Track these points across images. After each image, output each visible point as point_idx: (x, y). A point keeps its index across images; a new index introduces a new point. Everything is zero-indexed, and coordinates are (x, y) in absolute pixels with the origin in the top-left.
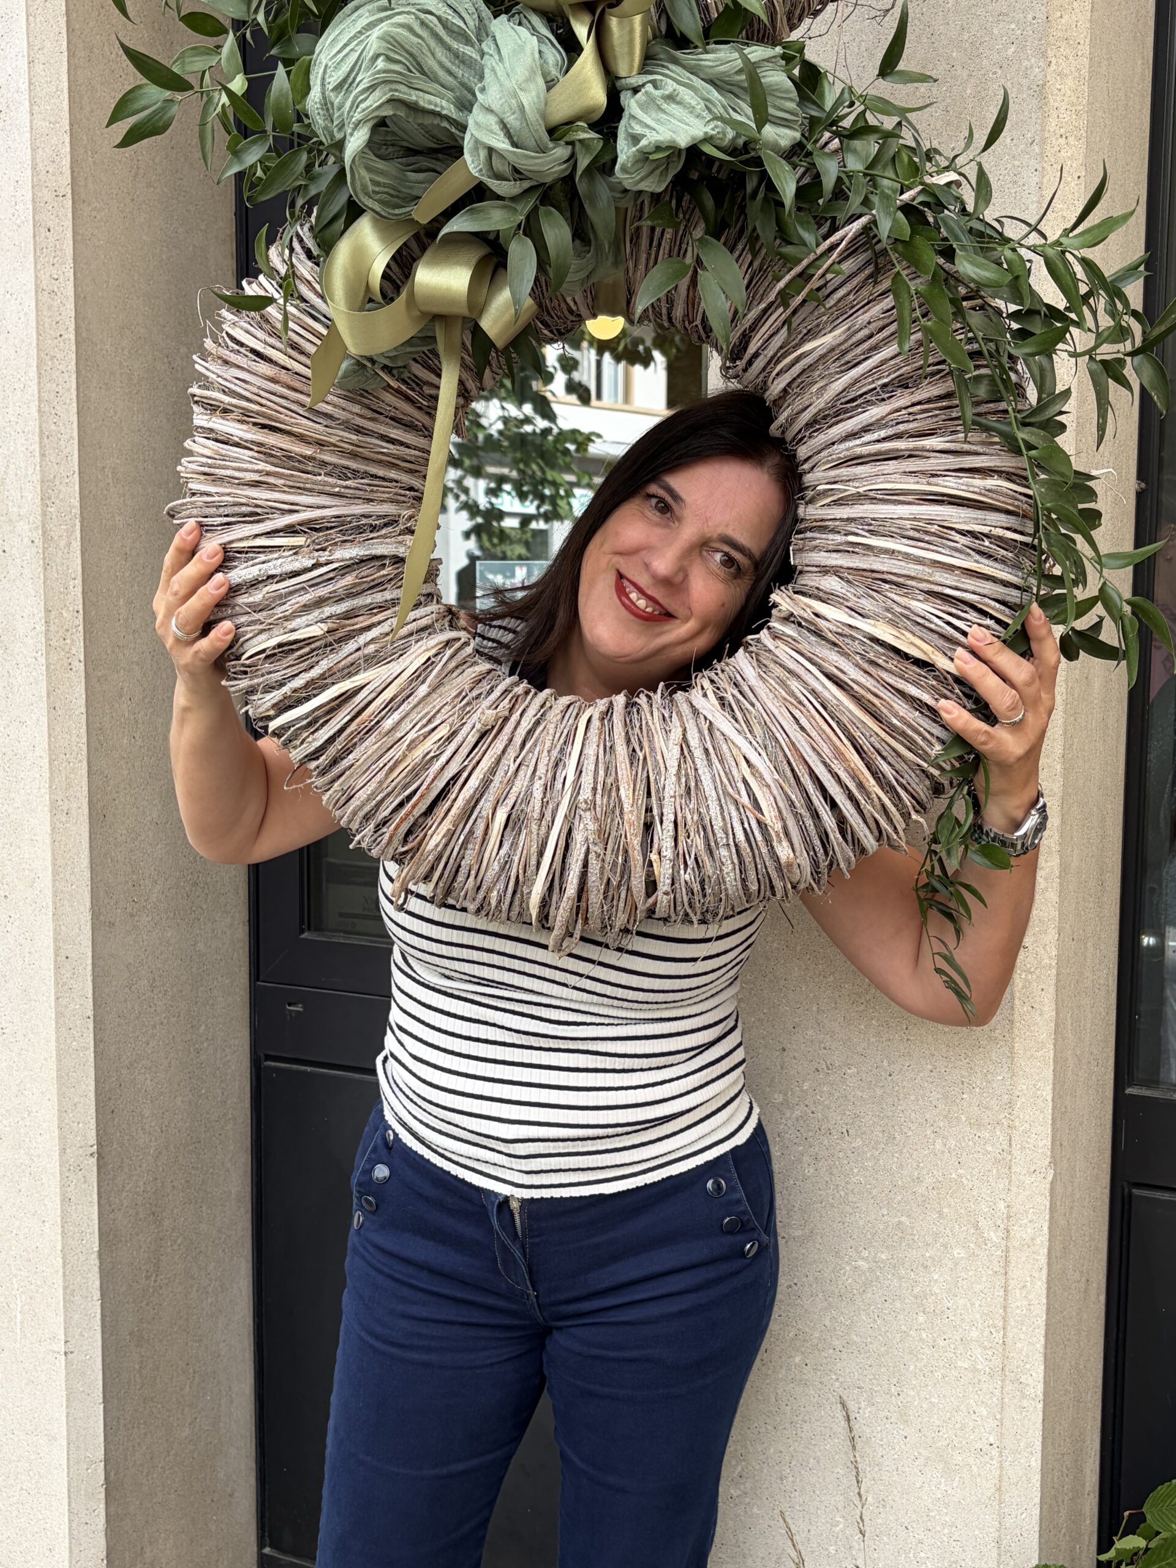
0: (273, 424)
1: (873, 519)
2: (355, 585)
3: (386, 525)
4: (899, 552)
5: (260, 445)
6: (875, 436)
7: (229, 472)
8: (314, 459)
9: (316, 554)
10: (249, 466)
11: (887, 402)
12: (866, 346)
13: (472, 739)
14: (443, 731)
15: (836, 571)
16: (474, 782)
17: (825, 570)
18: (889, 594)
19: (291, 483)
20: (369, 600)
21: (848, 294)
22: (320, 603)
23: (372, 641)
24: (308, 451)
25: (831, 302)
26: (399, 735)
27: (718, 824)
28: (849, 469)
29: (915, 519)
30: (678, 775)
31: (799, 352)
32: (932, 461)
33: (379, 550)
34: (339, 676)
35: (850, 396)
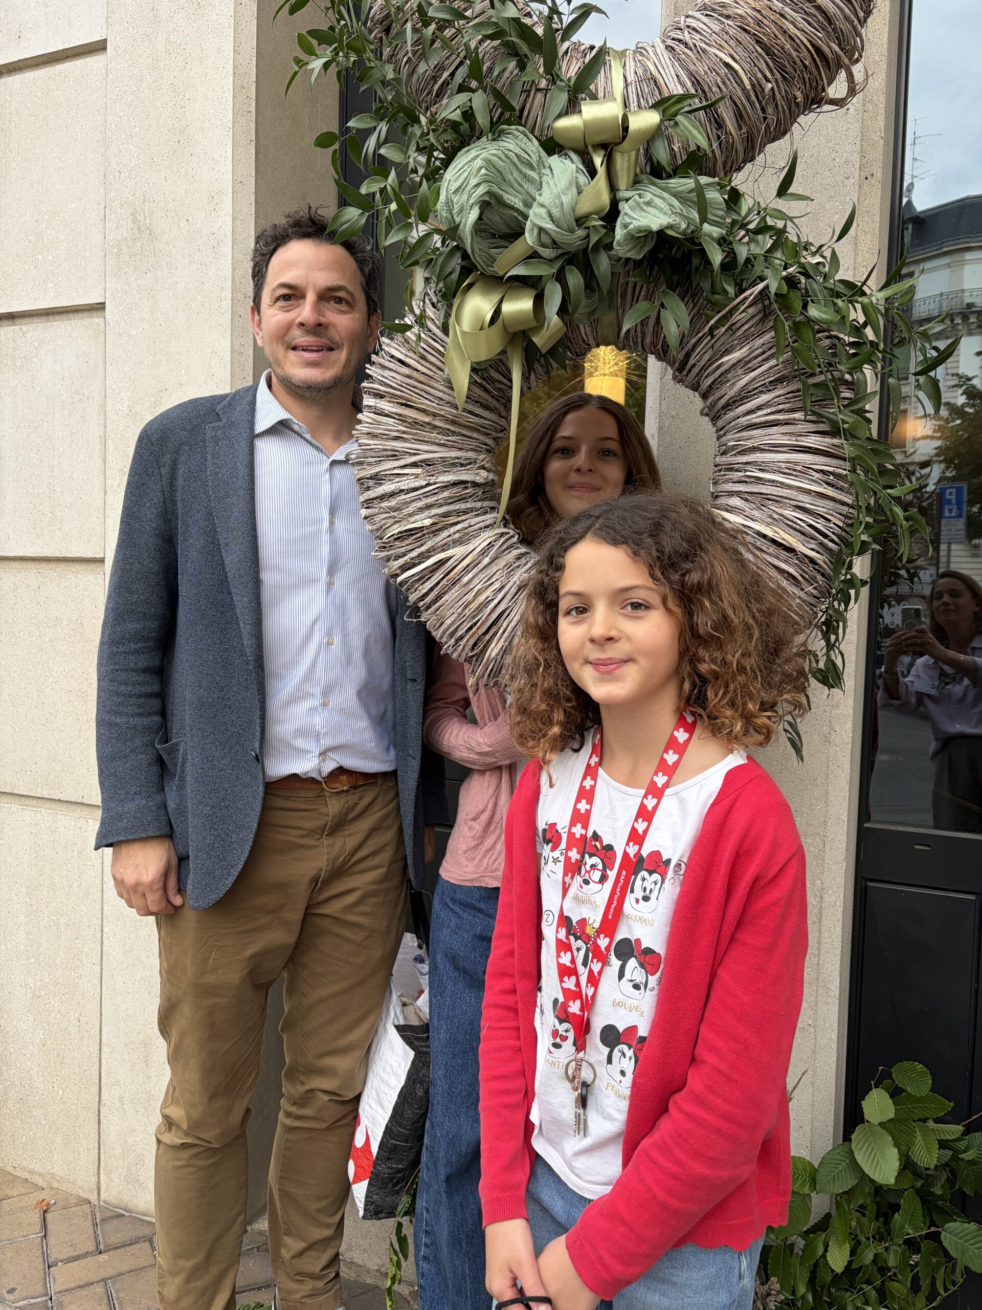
0: (409, 403)
1: (761, 462)
2: (450, 498)
3: (469, 464)
4: (778, 482)
5: (400, 415)
6: (765, 412)
7: (381, 431)
8: (428, 424)
9: (428, 478)
10: (393, 428)
11: (773, 392)
12: (760, 359)
13: (514, 590)
14: (496, 586)
15: (738, 494)
17: (731, 494)
18: (772, 508)
19: (414, 438)
20: (457, 507)
21: (752, 327)
22: (428, 507)
23: (458, 531)
24: (427, 420)
25: (741, 332)
26: (471, 587)
28: (749, 432)
29: (788, 463)
31: (720, 362)
32: (798, 426)
33: (464, 477)
34: (438, 550)
35: (751, 388)
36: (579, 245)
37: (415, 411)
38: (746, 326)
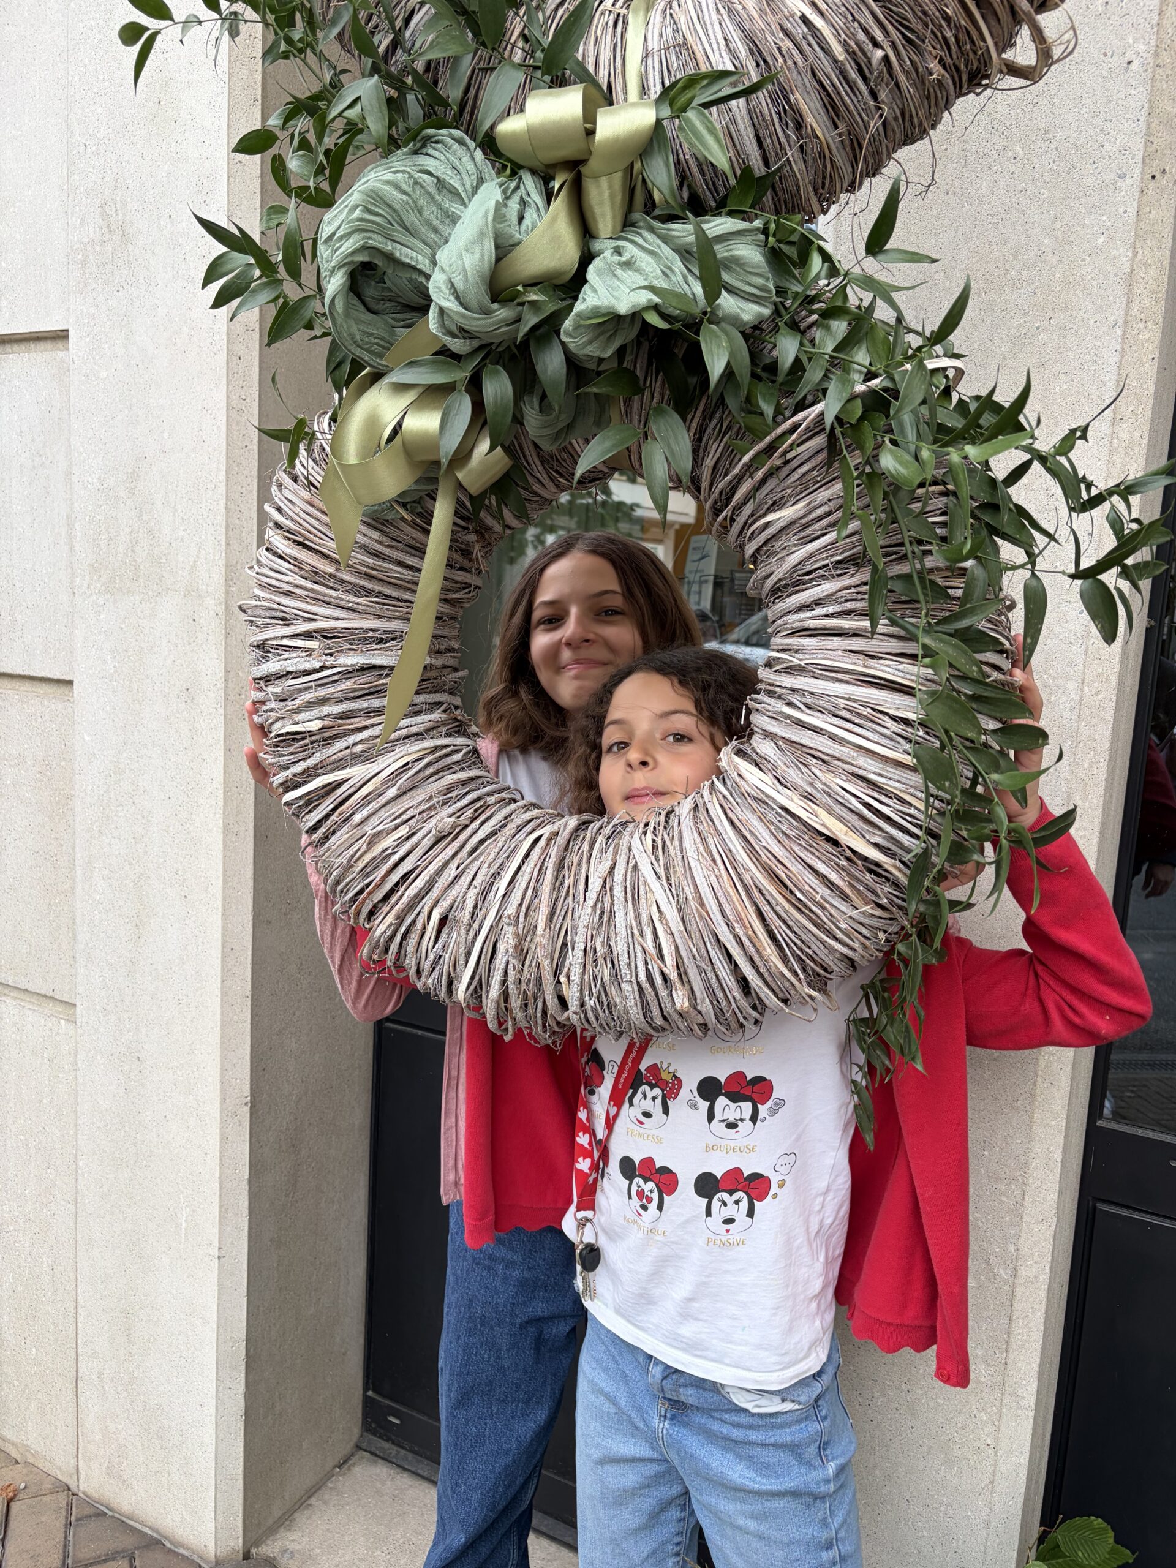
0: (306, 542)
1: (812, 693)
2: (355, 690)
3: (393, 639)
4: (826, 730)
5: (296, 559)
6: (824, 612)
9: (324, 657)
10: (287, 577)
11: (840, 578)
12: (824, 522)
13: (427, 842)
14: (403, 831)
15: (772, 737)
16: (420, 883)
17: (765, 734)
18: (813, 769)
19: (313, 595)
20: (365, 704)
21: (813, 469)
22: (323, 701)
23: (361, 741)
24: (331, 570)
25: (796, 476)
26: (367, 829)
27: (624, 960)
28: (799, 639)
29: (849, 699)
30: (594, 907)
31: (766, 520)
32: (874, 642)
33: (379, 661)
34: (329, 768)
35: (807, 568)
36: (505, 333)
37: (315, 556)
38: (805, 468)
